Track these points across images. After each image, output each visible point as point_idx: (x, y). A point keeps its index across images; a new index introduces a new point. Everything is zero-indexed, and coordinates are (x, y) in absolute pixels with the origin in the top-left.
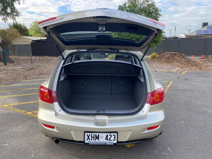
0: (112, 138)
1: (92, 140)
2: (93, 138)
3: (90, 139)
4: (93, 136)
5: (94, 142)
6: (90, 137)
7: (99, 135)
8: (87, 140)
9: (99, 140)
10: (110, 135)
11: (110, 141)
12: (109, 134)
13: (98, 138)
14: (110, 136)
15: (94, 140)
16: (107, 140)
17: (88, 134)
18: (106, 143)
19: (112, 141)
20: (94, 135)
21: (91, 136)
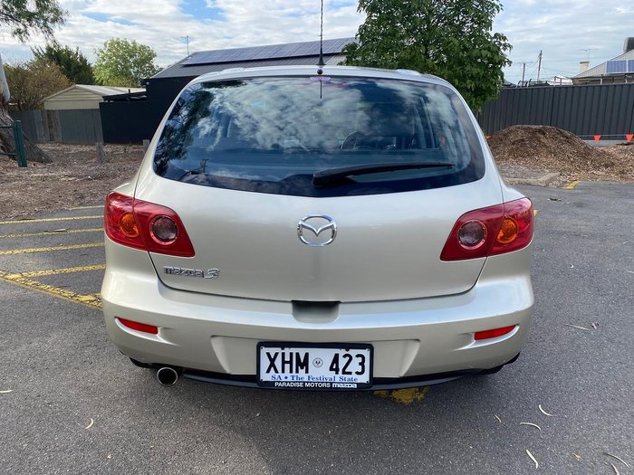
0: (355, 366)
1: (283, 371)
2: (287, 366)
3: (280, 369)
4: (287, 359)
5: (290, 379)
6: (278, 363)
7: (307, 355)
8: (268, 371)
9: (307, 372)
10: (345, 356)
11: (345, 376)
12: (342, 352)
13: (303, 364)
14: (348, 358)
15: (291, 372)
16: (337, 373)
17: (273, 351)
18: (331, 383)
19: (354, 376)
20: (291, 354)
21: (279, 357)
